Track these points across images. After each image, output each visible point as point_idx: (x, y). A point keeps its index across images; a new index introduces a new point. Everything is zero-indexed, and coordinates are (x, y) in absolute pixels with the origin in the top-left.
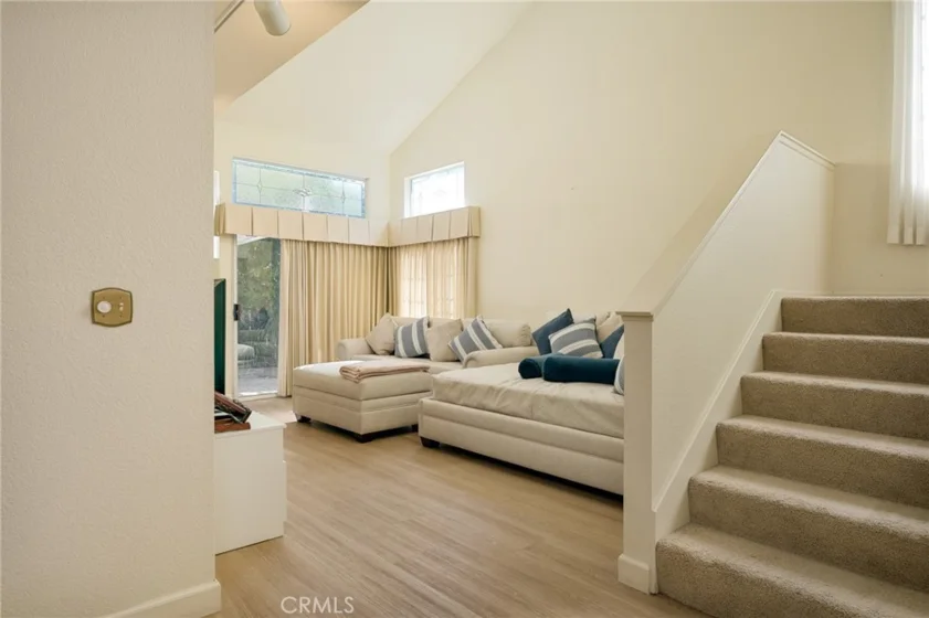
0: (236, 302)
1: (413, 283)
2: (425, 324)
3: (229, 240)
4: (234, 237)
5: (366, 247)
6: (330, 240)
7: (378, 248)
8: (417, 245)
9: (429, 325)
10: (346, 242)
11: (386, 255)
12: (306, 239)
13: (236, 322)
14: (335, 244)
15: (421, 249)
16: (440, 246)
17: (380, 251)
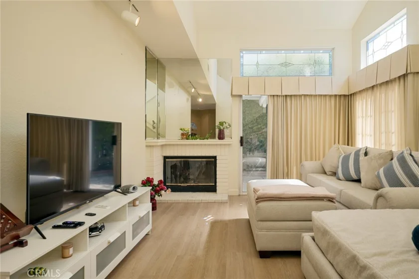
0: (242, 136)
1: (364, 119)
2: (362, 153)
3: (237, 99)
4: (241, 96)
5: (331, 96)
6: (301, 94)
7: (340, 96)
8: (367, 89)
9: (366, 154)
10: (314, 93)
11: (347, 100)
12: (284, 94)
13: (242, 147)
14: (305, 96)
15: (370, 92)
16: (383, 88)
17: (342, 98)
